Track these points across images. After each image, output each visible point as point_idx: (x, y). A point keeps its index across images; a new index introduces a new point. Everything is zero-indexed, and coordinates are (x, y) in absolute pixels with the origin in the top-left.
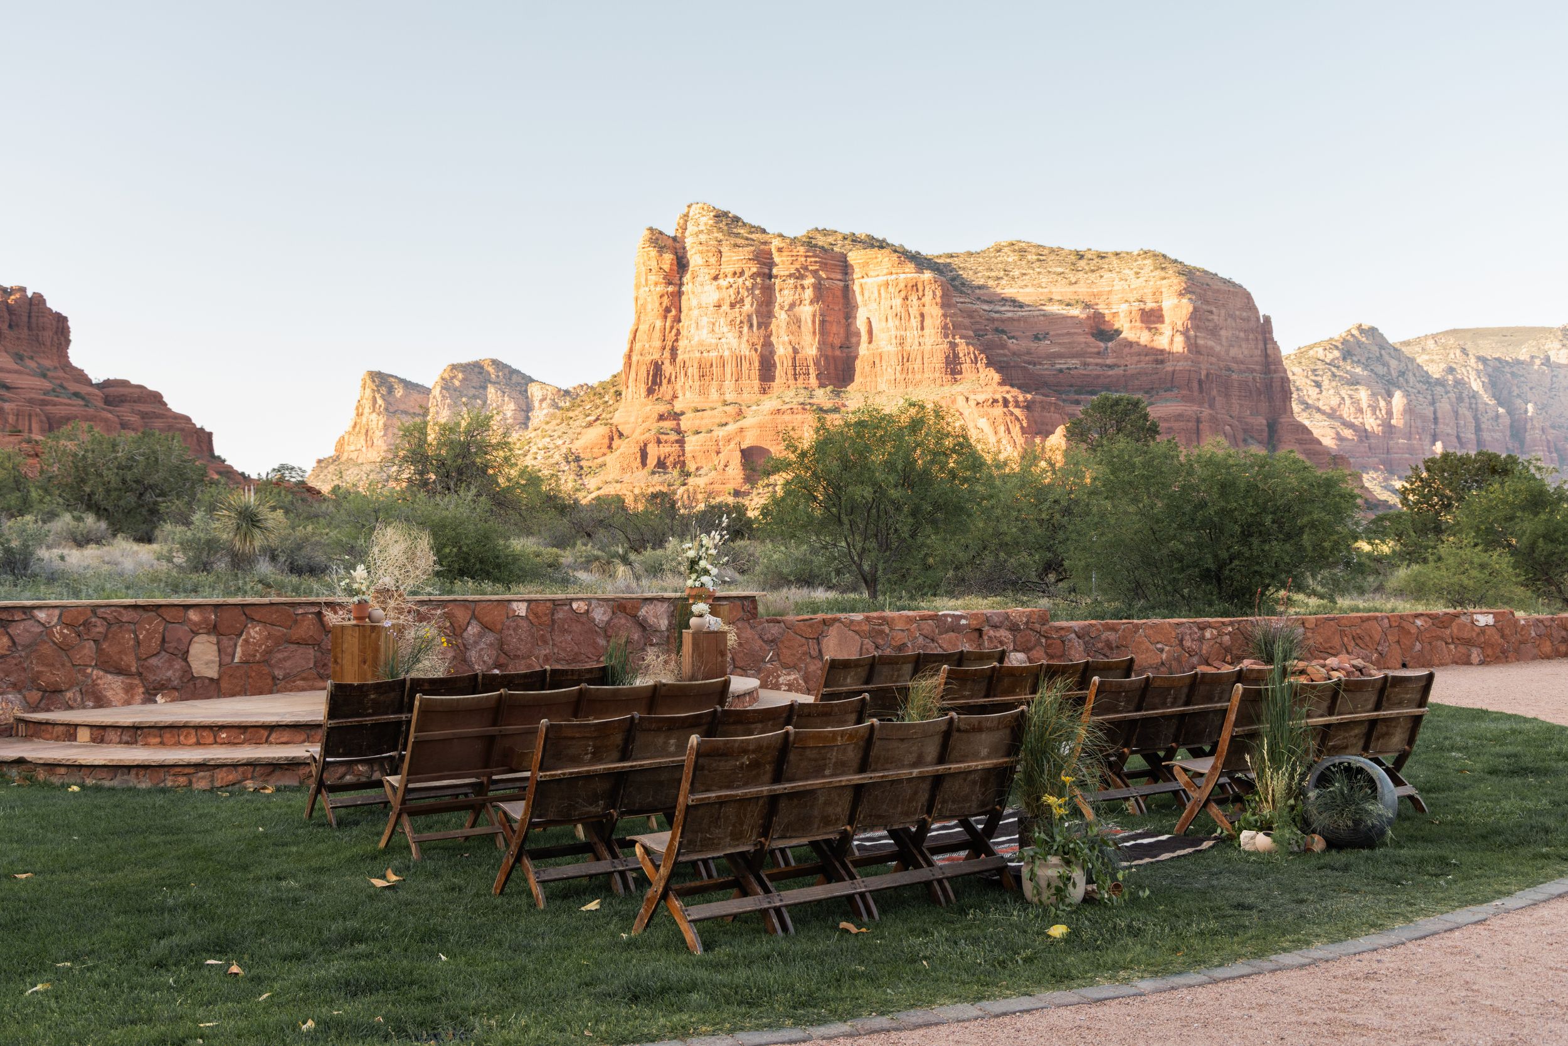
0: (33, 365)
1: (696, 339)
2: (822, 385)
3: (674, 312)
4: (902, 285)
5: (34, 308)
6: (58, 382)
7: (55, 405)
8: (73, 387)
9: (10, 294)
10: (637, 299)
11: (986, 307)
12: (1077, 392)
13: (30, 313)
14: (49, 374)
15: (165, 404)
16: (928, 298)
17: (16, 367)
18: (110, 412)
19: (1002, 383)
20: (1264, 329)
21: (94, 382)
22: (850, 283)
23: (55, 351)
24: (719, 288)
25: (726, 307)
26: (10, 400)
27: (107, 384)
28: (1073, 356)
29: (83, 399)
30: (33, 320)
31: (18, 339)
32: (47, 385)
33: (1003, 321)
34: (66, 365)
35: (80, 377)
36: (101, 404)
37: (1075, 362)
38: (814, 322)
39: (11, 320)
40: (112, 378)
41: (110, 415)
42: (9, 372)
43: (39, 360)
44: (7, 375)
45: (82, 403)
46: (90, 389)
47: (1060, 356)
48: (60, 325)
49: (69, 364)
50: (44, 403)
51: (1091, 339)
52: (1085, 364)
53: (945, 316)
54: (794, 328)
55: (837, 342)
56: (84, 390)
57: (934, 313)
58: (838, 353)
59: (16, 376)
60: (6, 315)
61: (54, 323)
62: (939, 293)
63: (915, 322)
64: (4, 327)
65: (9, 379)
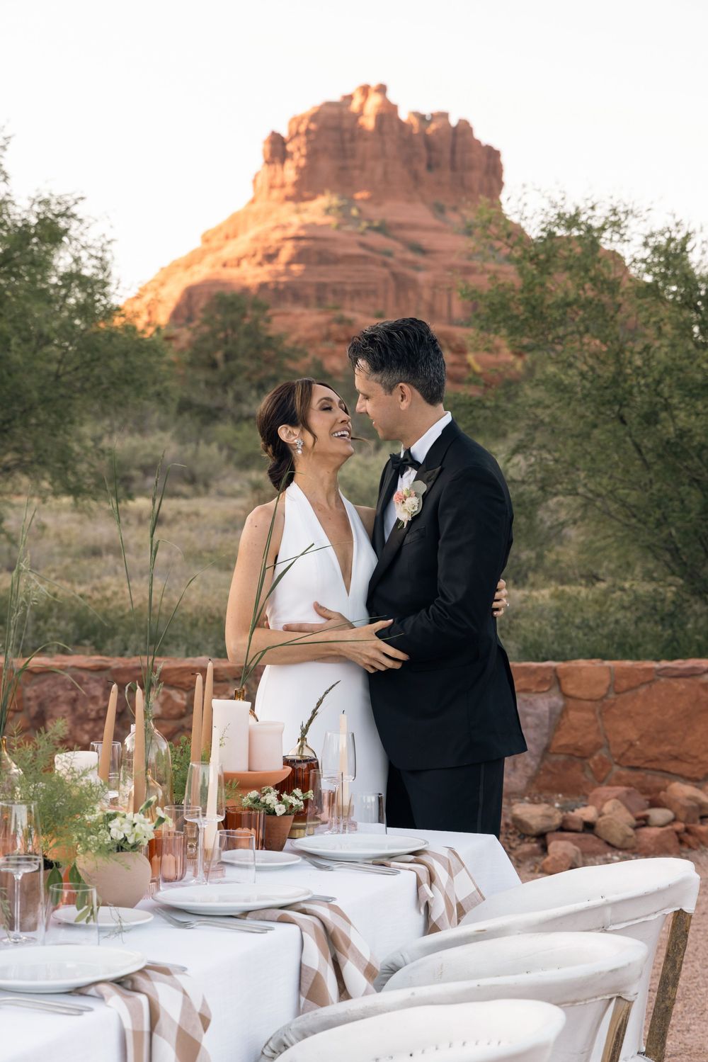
0: (454, 218)
5: (459, 141)
6: (487, 240)
9: (430, 122)
13: (453, 148)
14: (476, 230)
15: (625, 268)
17: (435, 222)
23: (484, 197)
26: (426, 268)
30: (457, 158)
31: (439, 183)
32: (472, 245)
34: (498, 217)
35: (515, 233)
39: (430, 159)
42: (426, 229)
43: (463, 212)
44: (424, 233)
48: (491, 162)
49: (501, 216)
50: (468, 271)
59: (433, 235)
60: (424, 152)
61: (483, 159)
64: (421, 168)
65: (425, 239)
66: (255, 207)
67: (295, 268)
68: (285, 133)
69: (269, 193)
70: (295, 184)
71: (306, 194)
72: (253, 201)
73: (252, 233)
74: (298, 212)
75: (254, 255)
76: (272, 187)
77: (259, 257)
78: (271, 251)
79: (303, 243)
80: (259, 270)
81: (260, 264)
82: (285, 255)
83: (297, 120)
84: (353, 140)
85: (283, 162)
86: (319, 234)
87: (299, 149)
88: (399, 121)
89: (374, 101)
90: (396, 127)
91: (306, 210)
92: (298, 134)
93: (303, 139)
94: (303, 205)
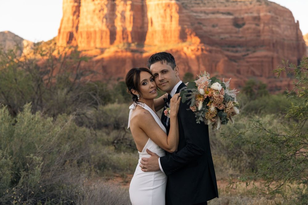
1: (85, 24)
2: (133, 42)
3: (77, 13)
4: (164, 5)
10: (63, 8)
11: (195, 14)
12: (229, 46)
16: (174, 10)
19: (201, 43)
20: (297, 25)
22: (144, 4)
24: (95, 4)
25: (97, 12)
28: (227, 33)
33: (201, 20)
37: (227, 36)
38: (130, 18)
47: (222, 33)
51: (234, 27)
52: (231, 37)
53: (180, 17)
54: (123, 20)
55: (139, 26)
57: (176, 16)
58: (139, 30)
62: (178, 8)
63: (168, 19)
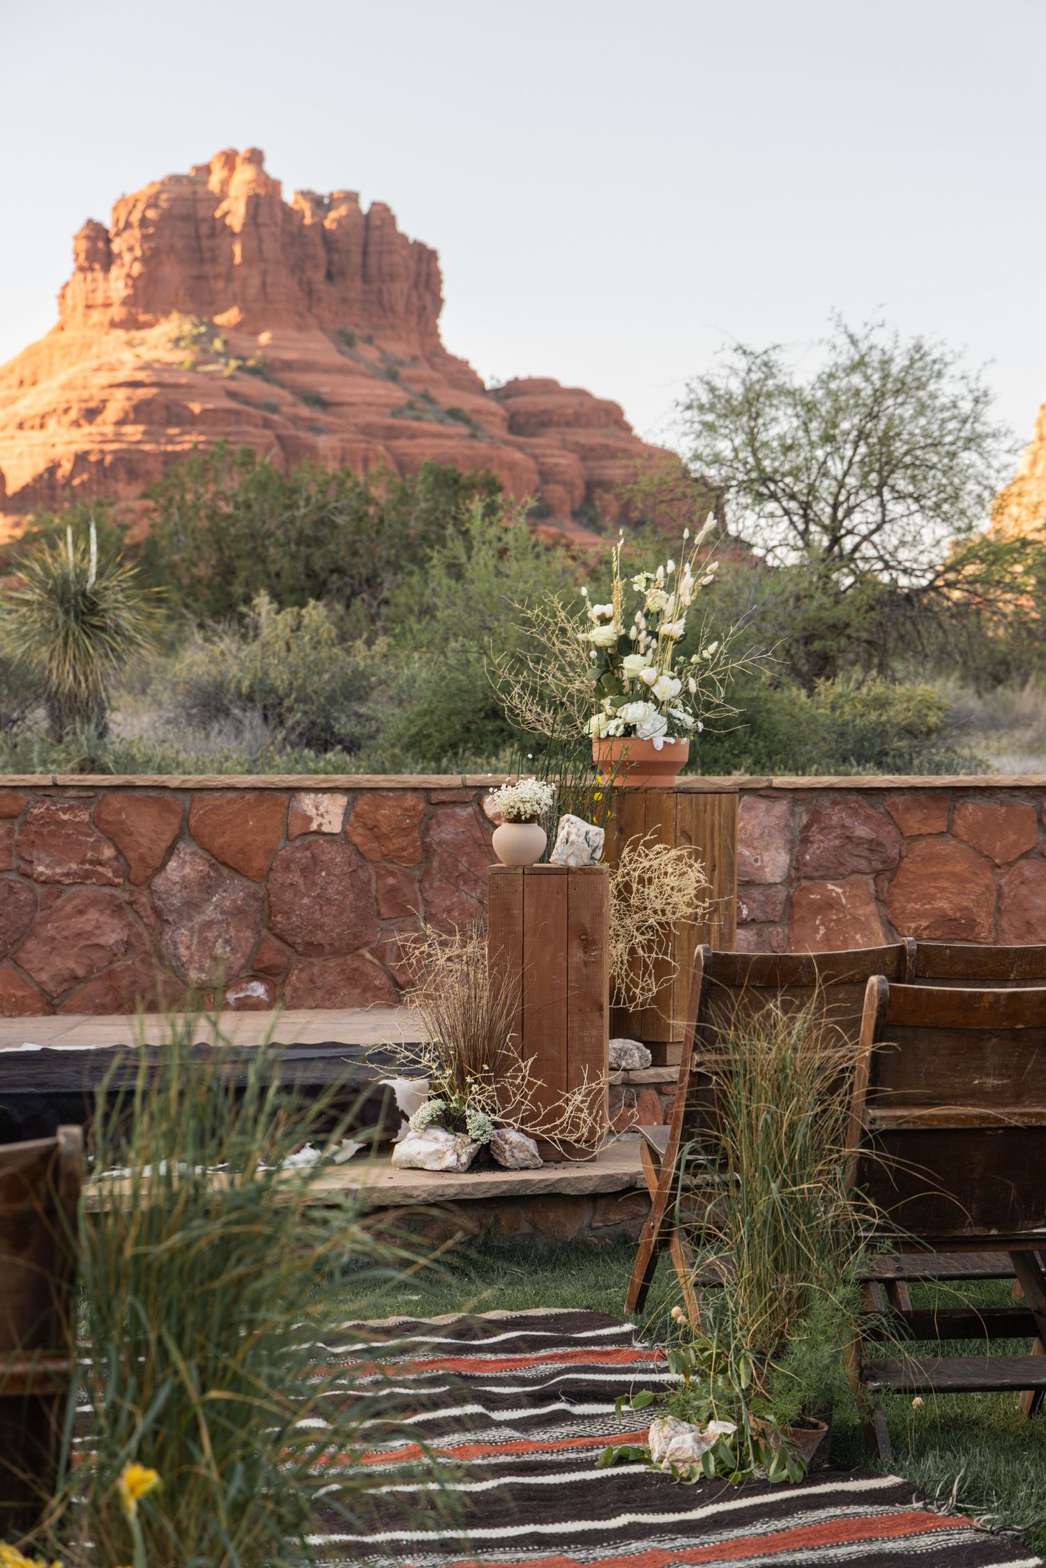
0: (369, 353)
5: (375, 235)
6: (418, 388)
7: (413, 436)
8: (448, 397)
9: (329, 208)
13: (365, 245)
14: (404, 372)
15: (628, 428)
17: (340, 360)
18: (520, 448)
21: (489, 385)
23: (413, 322)
26: (329, 430)
27: (514, 389)
29: (467, 421)
30: (373, 261)
31: (344, 300)
32: (398, 395)
34: (435, 353)
35: (462, 376)
36: (501, 432)
39: (330, 264)
40: (523, 375)
41: (518, 456)
42: (327, 370)
43: (383, 344)
44: (323, 378)
45: (464, 430)
46: (480, 402)
48: (423, 268)
49: (439, 351)
50: (392, 433)
56: (468, 402)
59: (337, 379)
60: (321, 253)
61: (412, 264)
64: (318, 277)
65: (326, 385)
66: (64, 338)
67: (128, 429)
68: (108, 223)
69: (86, 316)
70: (125, 302)
71: (143, 318)
72: (62, 328)
73: (62, 378)
74: (130, 344)
75: (66, 411)
76: (89, 307)
77: (73, 414)
78: (92, 405)
79: (142, 393)
80: (75, 433)
81: (76, 424)
82: (113, 412)
83: (125, 203)
84: (212, 235)
85: (106, 268)
86: (167, 378)
87: (131, 249)
88: (284, 205)
89: (244, 175)
90: (279, 216)
91: (142, 342)
92: (128, 225)
93: (137, 233)
94: (137, 335)
